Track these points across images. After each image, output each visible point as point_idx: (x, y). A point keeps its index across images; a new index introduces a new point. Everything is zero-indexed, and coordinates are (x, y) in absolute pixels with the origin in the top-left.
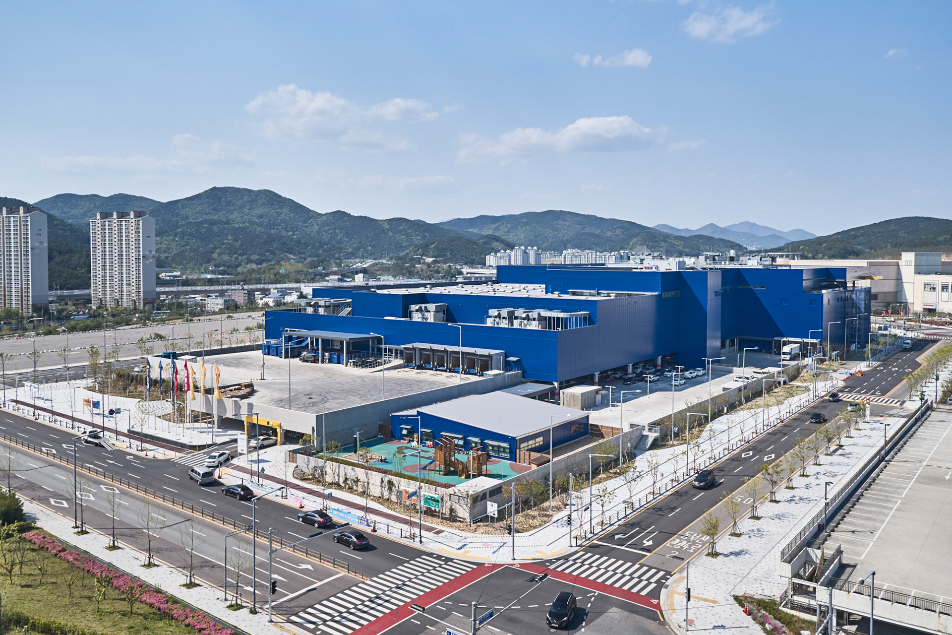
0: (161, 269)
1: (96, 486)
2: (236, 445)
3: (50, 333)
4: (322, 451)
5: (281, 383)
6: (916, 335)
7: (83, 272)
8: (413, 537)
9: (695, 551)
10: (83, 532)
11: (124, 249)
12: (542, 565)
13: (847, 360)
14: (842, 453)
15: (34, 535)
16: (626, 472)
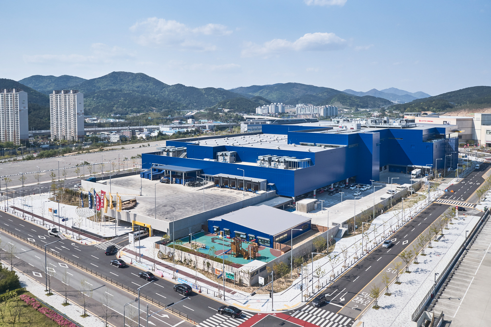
0: (86, 116)
1: (56, 263)
2: (128, 237)
3: (29, 158)
4: (172, 241)
5: (150, 198)
6: (482, 160)
7: (46, 119)
8: (220, 296)
9: (367, 305)
10: (50, 294)
11: (67, 110)
12: (287, 314)
13: (446, 177)
14: (443, 239)
15: (25, 297)
16: (331, 252)
